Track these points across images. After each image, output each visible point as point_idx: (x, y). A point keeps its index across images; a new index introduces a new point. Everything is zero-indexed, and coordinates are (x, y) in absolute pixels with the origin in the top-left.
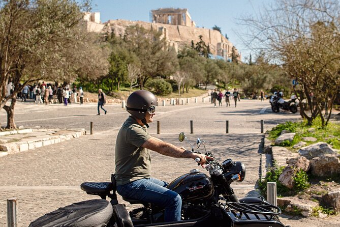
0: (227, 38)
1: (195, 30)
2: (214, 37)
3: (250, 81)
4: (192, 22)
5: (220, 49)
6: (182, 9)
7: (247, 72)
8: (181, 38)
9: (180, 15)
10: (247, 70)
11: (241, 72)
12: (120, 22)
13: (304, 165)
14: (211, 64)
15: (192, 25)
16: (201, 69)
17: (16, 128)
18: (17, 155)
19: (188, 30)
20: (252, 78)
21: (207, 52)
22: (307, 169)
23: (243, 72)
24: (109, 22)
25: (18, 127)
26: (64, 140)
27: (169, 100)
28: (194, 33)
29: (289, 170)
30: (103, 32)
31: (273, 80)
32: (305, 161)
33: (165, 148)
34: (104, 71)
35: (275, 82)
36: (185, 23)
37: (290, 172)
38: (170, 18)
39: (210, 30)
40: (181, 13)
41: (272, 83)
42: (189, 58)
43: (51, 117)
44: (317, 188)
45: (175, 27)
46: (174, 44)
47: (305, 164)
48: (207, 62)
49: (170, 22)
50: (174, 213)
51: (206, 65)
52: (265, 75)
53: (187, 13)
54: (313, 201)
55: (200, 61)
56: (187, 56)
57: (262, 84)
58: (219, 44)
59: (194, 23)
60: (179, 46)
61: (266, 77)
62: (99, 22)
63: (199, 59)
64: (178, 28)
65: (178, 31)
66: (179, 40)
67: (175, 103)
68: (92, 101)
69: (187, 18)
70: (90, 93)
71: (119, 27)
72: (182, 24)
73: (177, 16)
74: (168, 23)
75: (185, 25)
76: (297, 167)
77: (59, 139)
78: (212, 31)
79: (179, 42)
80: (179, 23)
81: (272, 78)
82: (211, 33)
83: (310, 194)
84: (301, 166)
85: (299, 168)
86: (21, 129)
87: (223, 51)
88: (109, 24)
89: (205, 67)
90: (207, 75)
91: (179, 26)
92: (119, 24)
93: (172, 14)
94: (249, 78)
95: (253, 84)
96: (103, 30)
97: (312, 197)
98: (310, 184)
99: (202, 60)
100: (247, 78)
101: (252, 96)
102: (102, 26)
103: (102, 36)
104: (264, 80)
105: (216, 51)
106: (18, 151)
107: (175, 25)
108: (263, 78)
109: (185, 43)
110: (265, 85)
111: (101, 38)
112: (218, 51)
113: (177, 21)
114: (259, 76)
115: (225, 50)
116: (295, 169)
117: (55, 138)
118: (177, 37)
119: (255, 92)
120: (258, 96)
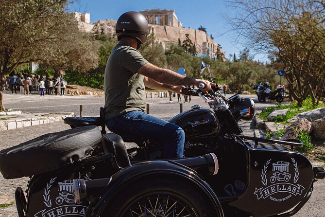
0: (212, 38)
1: (182, 31)
2: (200, 37)
3: (235, 77)
4: (179, 23)
5: (206, 48)
6: (169, 10)
7: (232, 68)
8: (168, 38)
9: (167, 16)
10: (232, 66)
11: (226, 68)
12: (109, 22)
13: (306, 126)
14: (198, 61)
15: (179, 25)
16: (188, 65)
17: (5, 110)
18: (4, 132)
19: (174, 30)
20: (238, 74)
21: (193, 50)
22: (309, 130)
23: (229, 68)
24: (99, 22)
25: (7, 110)
26: (53, 122)
27: (157, 93)
28: (181, 32)
29: (291, 132)
30: (93, 32)
31: (257, 75)
32: (307, 123)
33: (163, 74)
34: (94, 64)
35: (259, 78)
36: (172, 24)
37: (292, 133)
38: (157, 19)
39: (195, 31)
40: (168, 14)
41: (256, 78)
42: (176, 55)
43: (41, 106)
44: (322, 149)
45: (162, 27)
46: (161, 43)
47: (308, 126)
48: (194, 59)
49: (157, 23)
50: (176, 148)
51: (192, 61)
52: (249, 71)
53: (174, 14)
54: (319, 161)
55: (187, 58)
56: (174, 53)
57: (247, 79)
58: (204, 43)
59: (180, 24)
60: (166, 45)
61: (250, 73)
62: (89, 23)
63: (186, 56)
64: (165, 28)
65: (166, 31)
66: (166, 40)
67: (163, 95)
68: (82, 93)
69: (174, 18)
70: (80, 86)
71: (109, 27)
72: (169, 24)
73: (164, 17)
74: (156, 24)
75: (172, 26)
76: (299, 128)
77: (48, 120)
78: (198, 31)
79: (167, 42)
80: (166, 24)
81: (256, 74)
82: (197, 34)
83: (315, 155)
84: (303, 127)
85: (301, 130)
86: (9, 111)
87: (208, 49)
88: (99, 25)
89: (192, 63)
90: (193, 70)
91: (166, 26)
92: (109, 25)
93: (159, 15)
94: (234, 73)
95: (238, 79)
96: (93, 30)
97: (317, 157)
98: (314, 145)
99: (188, 57)
100: (232, 74)
101: (237, 91)
102: (92, 26)
103: (92, 35)
104: (249, 75)
105: (202, 51)
106: (5, 128)
107: (162, 25)
108: (247, 73)
109: (172, 43)
110: (250, 80)
111: (91, 37)
112: (203, 49)
113: (164, 21)
114: (244, 72)
115: (210, 49)
116: (296, 130)
117: (44, 119)
118: (164, 37)
119: (240, 88)
120: (243, 91)
